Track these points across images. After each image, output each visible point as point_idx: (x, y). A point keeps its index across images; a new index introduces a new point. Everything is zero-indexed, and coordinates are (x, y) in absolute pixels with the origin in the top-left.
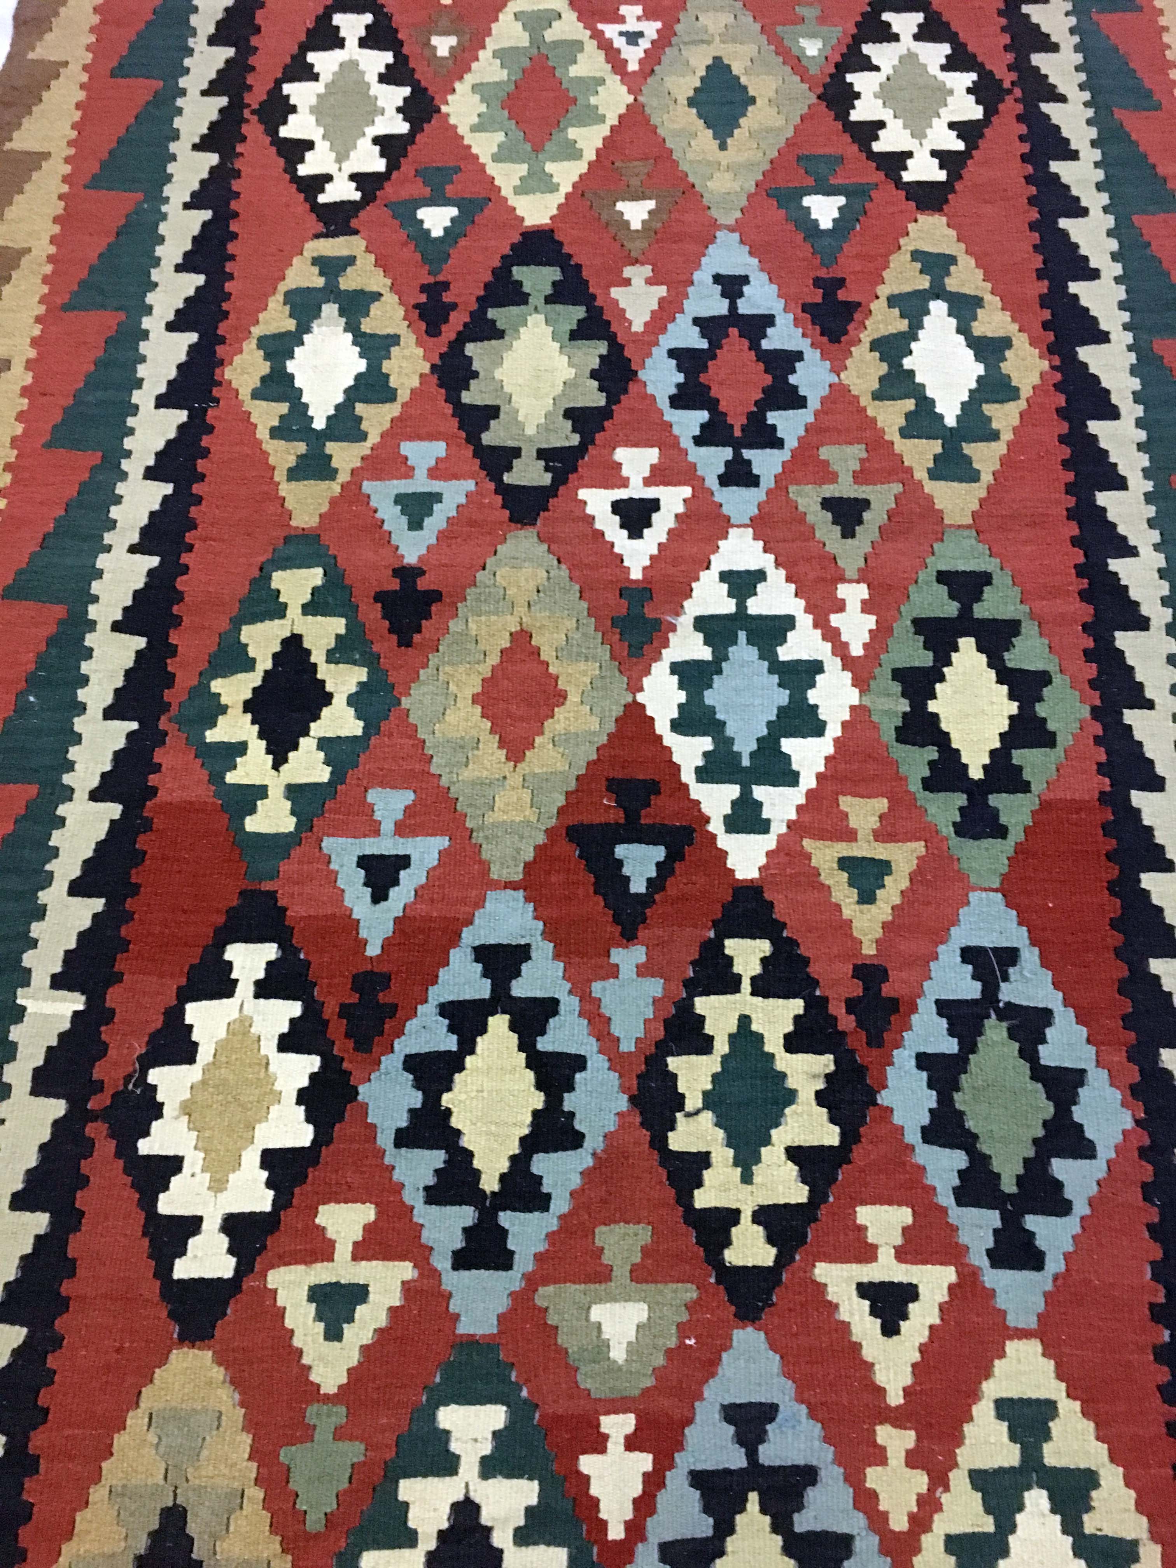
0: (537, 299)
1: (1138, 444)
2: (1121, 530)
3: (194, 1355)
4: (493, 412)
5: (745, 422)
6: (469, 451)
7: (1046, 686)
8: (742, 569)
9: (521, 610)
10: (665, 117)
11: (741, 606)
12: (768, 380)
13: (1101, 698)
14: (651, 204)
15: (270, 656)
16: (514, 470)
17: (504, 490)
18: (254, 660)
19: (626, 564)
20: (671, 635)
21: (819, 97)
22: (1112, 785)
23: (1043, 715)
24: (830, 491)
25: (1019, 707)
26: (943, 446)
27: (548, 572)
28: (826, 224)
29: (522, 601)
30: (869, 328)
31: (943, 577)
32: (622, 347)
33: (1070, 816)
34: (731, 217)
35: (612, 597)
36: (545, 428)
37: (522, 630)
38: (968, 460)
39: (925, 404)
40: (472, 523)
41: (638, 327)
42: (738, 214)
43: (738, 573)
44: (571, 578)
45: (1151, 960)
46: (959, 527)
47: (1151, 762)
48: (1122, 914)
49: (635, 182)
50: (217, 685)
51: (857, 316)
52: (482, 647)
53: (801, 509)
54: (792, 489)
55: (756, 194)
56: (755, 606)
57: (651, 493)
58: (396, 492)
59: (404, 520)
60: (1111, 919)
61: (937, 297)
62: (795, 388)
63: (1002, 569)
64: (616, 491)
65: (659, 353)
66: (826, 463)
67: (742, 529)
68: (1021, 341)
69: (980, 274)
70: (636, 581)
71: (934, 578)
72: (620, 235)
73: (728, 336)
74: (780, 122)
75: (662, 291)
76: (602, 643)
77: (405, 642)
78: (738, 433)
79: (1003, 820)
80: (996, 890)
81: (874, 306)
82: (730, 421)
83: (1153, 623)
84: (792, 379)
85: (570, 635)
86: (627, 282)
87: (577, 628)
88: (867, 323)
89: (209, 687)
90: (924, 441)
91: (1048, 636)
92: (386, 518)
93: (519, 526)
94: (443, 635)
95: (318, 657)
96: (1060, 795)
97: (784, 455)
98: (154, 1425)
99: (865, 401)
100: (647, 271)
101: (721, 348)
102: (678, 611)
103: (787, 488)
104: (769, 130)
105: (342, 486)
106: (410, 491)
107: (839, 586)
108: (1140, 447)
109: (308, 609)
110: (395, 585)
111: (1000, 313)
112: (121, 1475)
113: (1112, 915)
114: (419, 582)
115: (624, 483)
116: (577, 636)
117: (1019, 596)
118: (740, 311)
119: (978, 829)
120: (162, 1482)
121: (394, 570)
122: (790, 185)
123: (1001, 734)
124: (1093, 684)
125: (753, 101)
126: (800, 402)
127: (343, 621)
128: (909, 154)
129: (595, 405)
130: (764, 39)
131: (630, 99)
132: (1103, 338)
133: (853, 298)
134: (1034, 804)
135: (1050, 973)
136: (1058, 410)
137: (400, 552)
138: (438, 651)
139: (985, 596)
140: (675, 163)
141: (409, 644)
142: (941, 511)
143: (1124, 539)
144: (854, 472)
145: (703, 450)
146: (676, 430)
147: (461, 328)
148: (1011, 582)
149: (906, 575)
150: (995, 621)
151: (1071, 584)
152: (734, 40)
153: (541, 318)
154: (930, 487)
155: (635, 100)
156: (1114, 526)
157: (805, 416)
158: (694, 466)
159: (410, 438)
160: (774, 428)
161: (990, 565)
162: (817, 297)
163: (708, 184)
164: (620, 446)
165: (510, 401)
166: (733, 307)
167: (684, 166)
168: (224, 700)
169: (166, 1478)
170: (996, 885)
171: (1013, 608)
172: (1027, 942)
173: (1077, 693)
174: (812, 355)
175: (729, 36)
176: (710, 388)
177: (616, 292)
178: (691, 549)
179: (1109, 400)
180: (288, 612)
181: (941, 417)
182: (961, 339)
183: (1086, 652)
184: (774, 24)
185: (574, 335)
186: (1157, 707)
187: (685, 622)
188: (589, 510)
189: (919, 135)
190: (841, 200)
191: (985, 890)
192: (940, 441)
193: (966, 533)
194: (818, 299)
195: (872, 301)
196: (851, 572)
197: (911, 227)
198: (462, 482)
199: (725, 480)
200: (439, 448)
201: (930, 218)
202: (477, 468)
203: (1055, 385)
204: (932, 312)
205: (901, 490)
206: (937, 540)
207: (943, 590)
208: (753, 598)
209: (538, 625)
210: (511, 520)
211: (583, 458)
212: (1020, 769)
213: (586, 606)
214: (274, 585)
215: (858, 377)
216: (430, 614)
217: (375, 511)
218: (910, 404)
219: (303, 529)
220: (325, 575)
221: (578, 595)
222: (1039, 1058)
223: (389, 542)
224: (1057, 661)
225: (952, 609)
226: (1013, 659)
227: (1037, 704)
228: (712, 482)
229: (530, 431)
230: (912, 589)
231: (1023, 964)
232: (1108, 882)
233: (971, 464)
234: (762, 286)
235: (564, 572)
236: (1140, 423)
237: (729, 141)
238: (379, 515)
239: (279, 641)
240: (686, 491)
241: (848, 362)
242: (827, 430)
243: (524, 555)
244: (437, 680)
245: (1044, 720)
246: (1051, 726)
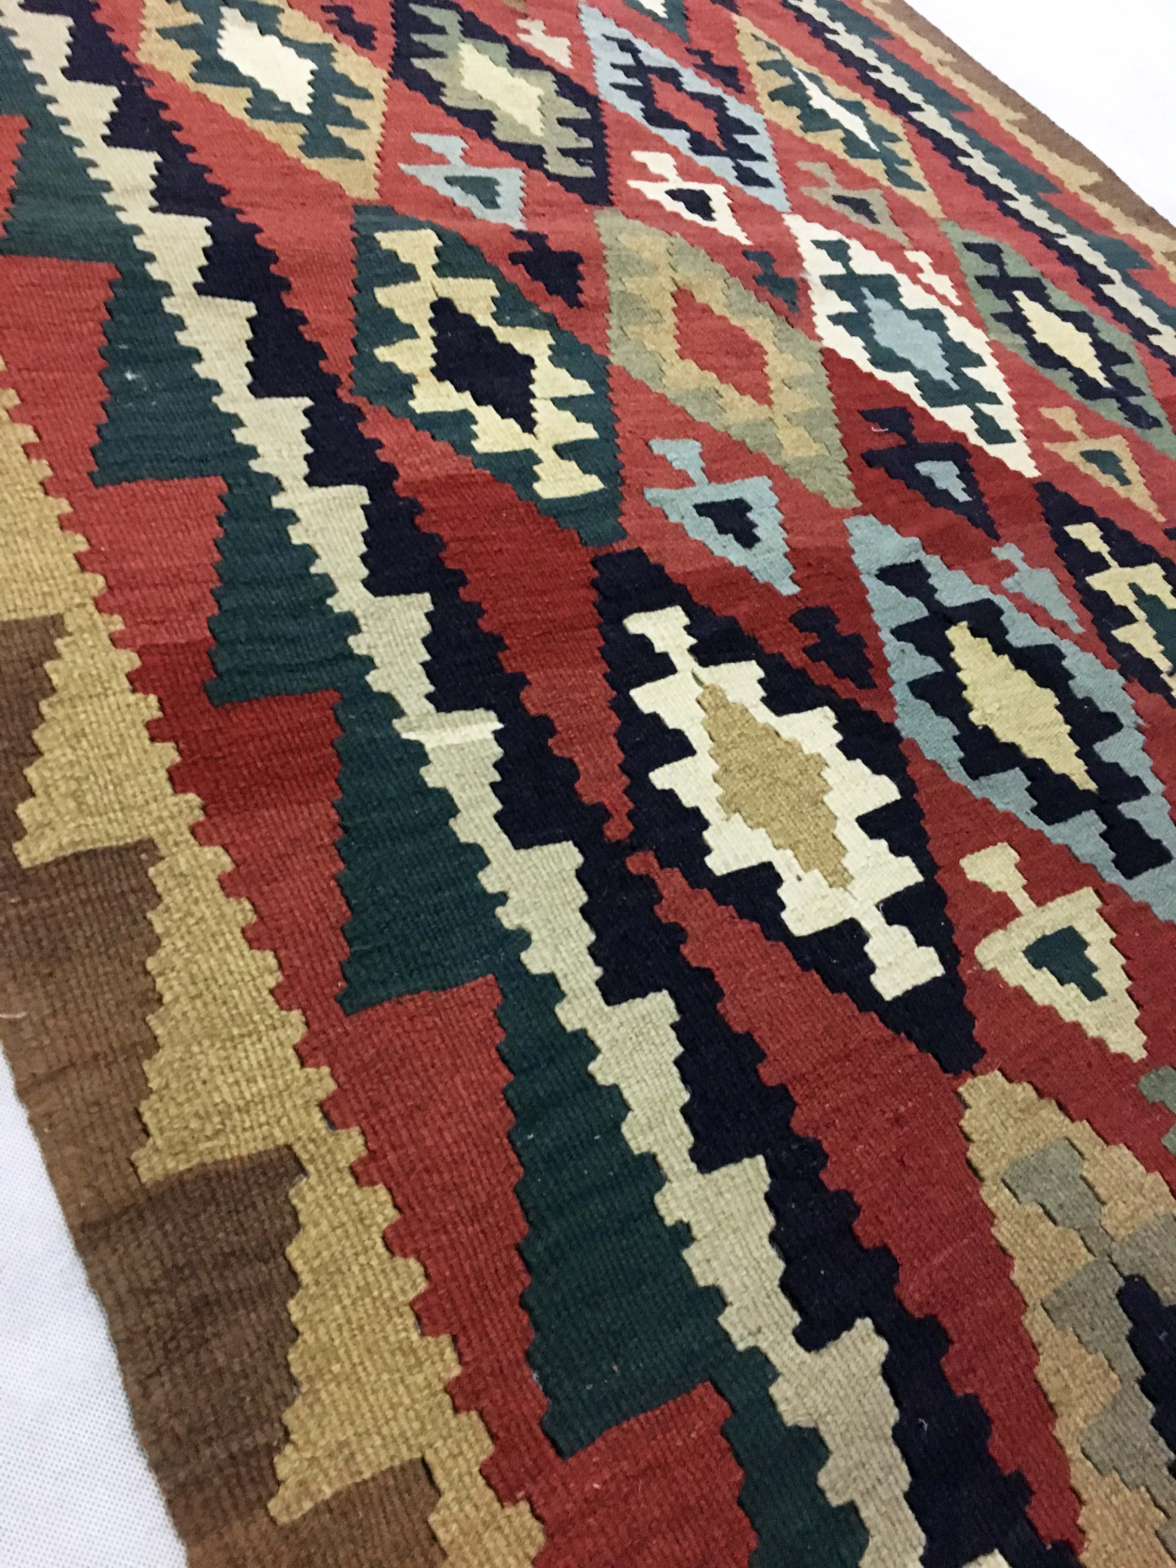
3: (985, 1083)
18: (409, 325)
20: (809, 293)
29: (662, 263)
37: (680, 290)
50: (383, 355)
52: (652, 306)
77: (573, 303)
87: (729, 288)
89: (376, 358)
95: (486, 321)
98: (1019, 1192)
105: (377, 166)
107: (906, 253)
109: (443, 271)
110: (525, 246)
112: (1042, 1279)
120: (1091, 1258)
127: (490, 283)
138: (610, 311)
139: (1006, 261)
141: (578, 304)
168: (404, 369)
169: (1090, 1250)
180: (420, 274)
214: (384, 246)
216: (581, 275)
220: (438, 235)
239: (426, 308)
244: (630, 339)
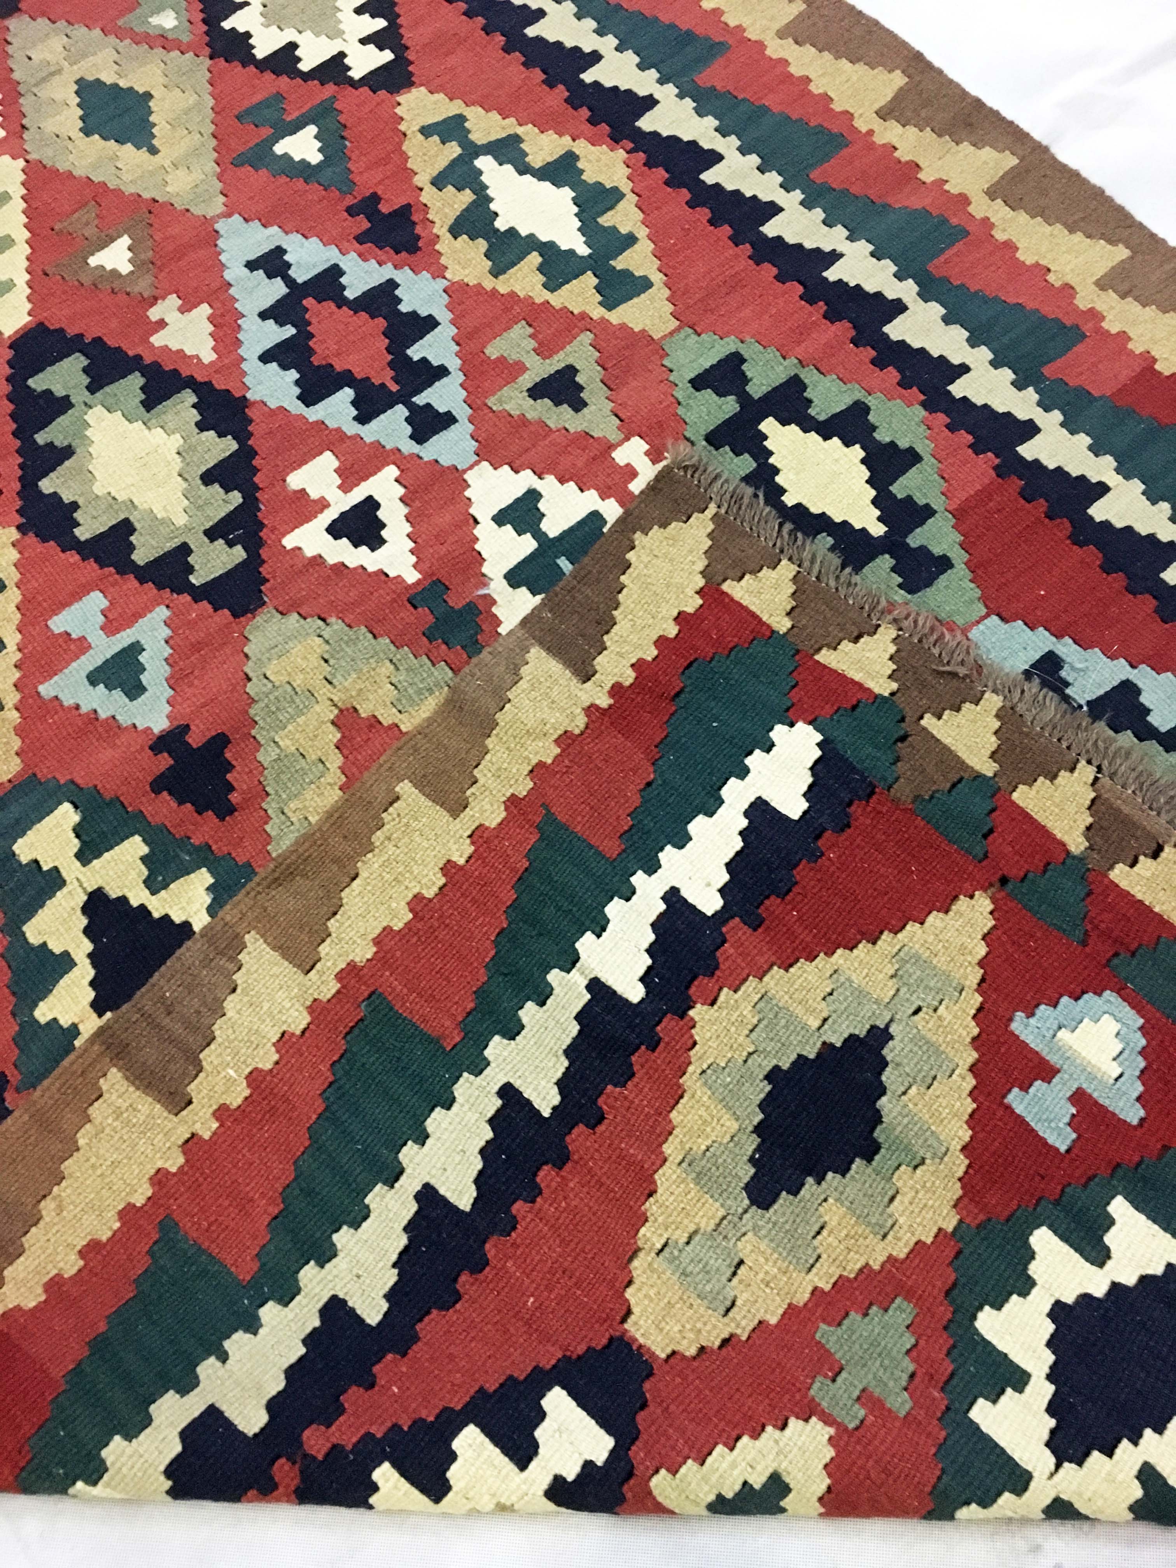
0: (79, 396)
1: (758, 168)
2: (808, 245)
4: (125, 528)
5: (392, 373)
6: (132, 582)
7: (868, 414)
8: (511, 501)
9: (324, 691)
10: (71, 157)
11: (538, 535)
12: (381, 323)
13: (921, 392)
14: (125, 241)
15: (82, 935)
16: (197, 567)
17: (200, 594)
18: (66, 954)
19: (392, 574)
20: (494, 610)
21: (211, 58)
22: (997, 456)
23: (888, 440)
24: (528, 380)
25: (862, 448)
26: (595, 275)
27: (320, 636)
28: (315, 158)
29: (318, 683)
30: (435, 220)
31: (698, 383)
32: (209, 384)
33: (988, 507)
34: (218, 204)
35: (407, 614)
36: (195, 505)
37: (341, 711)
38: (626, 274)
39: (548, 250)
40: (197, 647)
41: (208, 356)
42: (222, 199)
43: (509, 507)
44: (350, 626)
45: (1163, 575)
46: (671, 334)
47: (1009, 414)
48: (1104, 556)
49: (90, 231)
50: (43, 1013)
51: (415, 218)
52: (312, 756)
53: (515, 413)
54: (491, 402)
55: (223, 172)
56: (552, 527)
57: (357, 495)
58: (84, 674)
59: (118, 694)
60: (1101, 567)
61: (477, 156)
62: (414, 314)
63: (742, 342)
64: (320, 517)
65: (252, 366)
66: (502, 359)
67: (476, 468)
68: (581, 147)
69: (495, 116)
70: (418, 582)
71: (692, 390)
72: (116, 285)
73: (307, 310)
74: (193, 99)
75: (205, 310)
76: (434, 665)
77: (226, 811)
78: (394, 388)
79: (937, 551)
80: (987, 616)
81: (425, 198)
82: (377, 382)
83: (906, 300)
84: (404, 308)
85: (394, 681)
86: (162, 324)
87: (397, 669)
88: (430, 216)
89: (37, 1022)
90: (574, 281)
91: (829, 372)
92: (95, 706)
93: (249, 615)
94: (261, 773)
95: (138, 896)
96: (963, 496)
97: (456, 377)
99: (489, 283)
100: (173, 301)
101: (309, 324)
102: (483, 580)
103: (486, 405)
104: (187, 111)
105: (17, 709)
106: (99, 663)
107: (613, 455)
108: (761, 169)
109: (85, 856)
110: (165, 761)
111: (543, 136)
113: (1098, 563)
114: (190, 741)
115: (323, 504)
116: (402, 676)
117: (778, 354)
118: (300, 281)
119: (924, 575)
121: (151, 748)
122: (252, 144)
123: (867, 482)
124: (904, 384)
125: (148, 96)
126: (430, 323)
127: (137, 839)
128: (342, 55)
129: (228, 454)
130: (112, 39)
131: (21, 163)
132: (650, 102)
133: (398, 202)
134: (948, 519)
135: (1097, 650)
136: (667, 183)
137: (140, 727)
138: (268, 794)
139: (749, 374)
140: (118, 192)
141: (231, 810)
142: (644, 331)
143: (818, 250)
144: (534, 350)
145: (375, 424)
146: (332, 424)
147: (20, 473)
148: (761, 348)
149: (665, 404)
150: (775, 389)
151: (811, 314)
152: (84, 56)
153: (99, 410)
154: (615, 317)
155: (27, 161)
156: (800, 246)
157: (445, 332)
158: (378, 445)
159: (55, 612)
160: (424, 360)
161: (730, 345)
162: (363, 224)
163: (168, 189)
164: (288, 474)
165: (135, 507)
166: (290, 282)
167: (129, 190)
168: (65, 1022)
170: (984, 611)
171: (781, 368)
172: (1054, 639)
173: (898, 401)
174: (403, 276)
175: (73, 57)
176: (331, 366)
177: (157, 340)
178: (444, 519)
179: (701, 148)
180: (64, 874)
181: (571, 252)
182: (528, 178)
183: (873, 362)
184: (113, 20)
185: (149, 404)
186: (972, 366)
187: (498, 588)
188: (309, 552)
189: (336, 33)
190: (312, 130)
191: (978, 622)
192: (589, 273)
193: (682, 334)
194: (366, 225)
195: (420, 195)
196: (614, 435)
197: (399, 111)
198: (149, 616)
199: (420, 436)
200: (96, 601)
201: (409, 95)
202: (155, 591)
203: (645, 165)
204: (483, 169)
205: (592, 336)
206: (662, 357)
207: (708, 394)
208: (545, 520)
209: (354, 693)
210: (235, 615)
211: (259, 510)
212: (909, 498)
213: (388, 641)
214: (24, 859)
215: (464, 268)
216: (229, 763)
217: (77, 707)
218: (534, 259)
219: (10, 781)
220: (76, 807)
221: (370, 636)
222: (1156, 729)
223: (119, 727)
224: (857, 386)
225: (730, 406)
226: (820, 411)
227: (875, 435)
228: (409, 447)
229: (181, 520)
230: (680, 411)
231: (1068, 660)
232: (1069, 537)
233: (633, 275)
234: (302, 246)
235: (337, 625)
236: (743, 151)
237: (155, 142)
238: (84, 709)
239: (79, 912)
240: (392, 471)
241: (443, 261)
242: (477, 330)
243: (280, 639)
244: (292, 823)
245: (893, 444)
246: (903, 444)
